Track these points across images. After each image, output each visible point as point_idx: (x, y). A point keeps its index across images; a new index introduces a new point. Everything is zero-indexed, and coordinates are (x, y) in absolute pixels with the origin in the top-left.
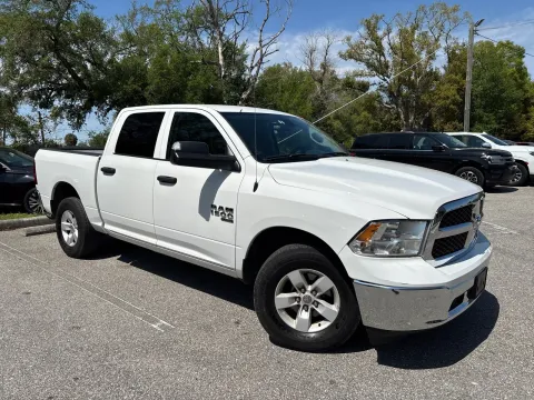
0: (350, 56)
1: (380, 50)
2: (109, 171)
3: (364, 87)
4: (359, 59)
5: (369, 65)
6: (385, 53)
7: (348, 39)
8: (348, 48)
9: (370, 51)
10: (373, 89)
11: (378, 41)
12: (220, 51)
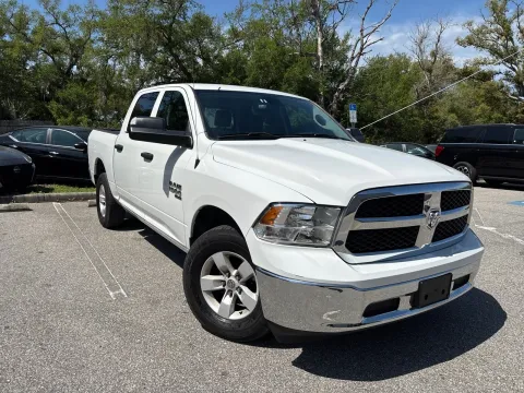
0: (470, 42)
1: (508, 35)
2: (119, 148)
3: (486, 77)
4: (481, 46)
5: (494, 51)
6: (514, 37)
7: (470, 24)
8: (469, 34)
9: (494, 35)
10: (497, 78)
11: (506, 25)
12: (319, 42)
